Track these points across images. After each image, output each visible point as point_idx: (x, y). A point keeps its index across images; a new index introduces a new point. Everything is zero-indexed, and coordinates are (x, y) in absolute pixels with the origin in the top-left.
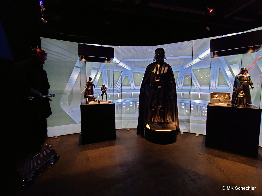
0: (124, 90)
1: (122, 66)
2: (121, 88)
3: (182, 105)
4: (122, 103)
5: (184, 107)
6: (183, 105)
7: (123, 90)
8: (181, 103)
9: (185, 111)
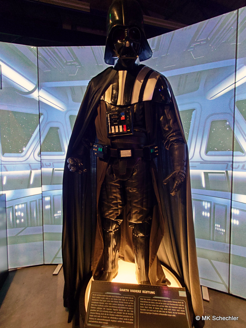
0: (48, 163)
1: (41, 99)
2: (39, 159)
3: (203, 209)
4: (43, 196)
5: (209, 215)
6: (206, 207)
7: (44, 163)
8: (202, 201)
9: (214, 226)
